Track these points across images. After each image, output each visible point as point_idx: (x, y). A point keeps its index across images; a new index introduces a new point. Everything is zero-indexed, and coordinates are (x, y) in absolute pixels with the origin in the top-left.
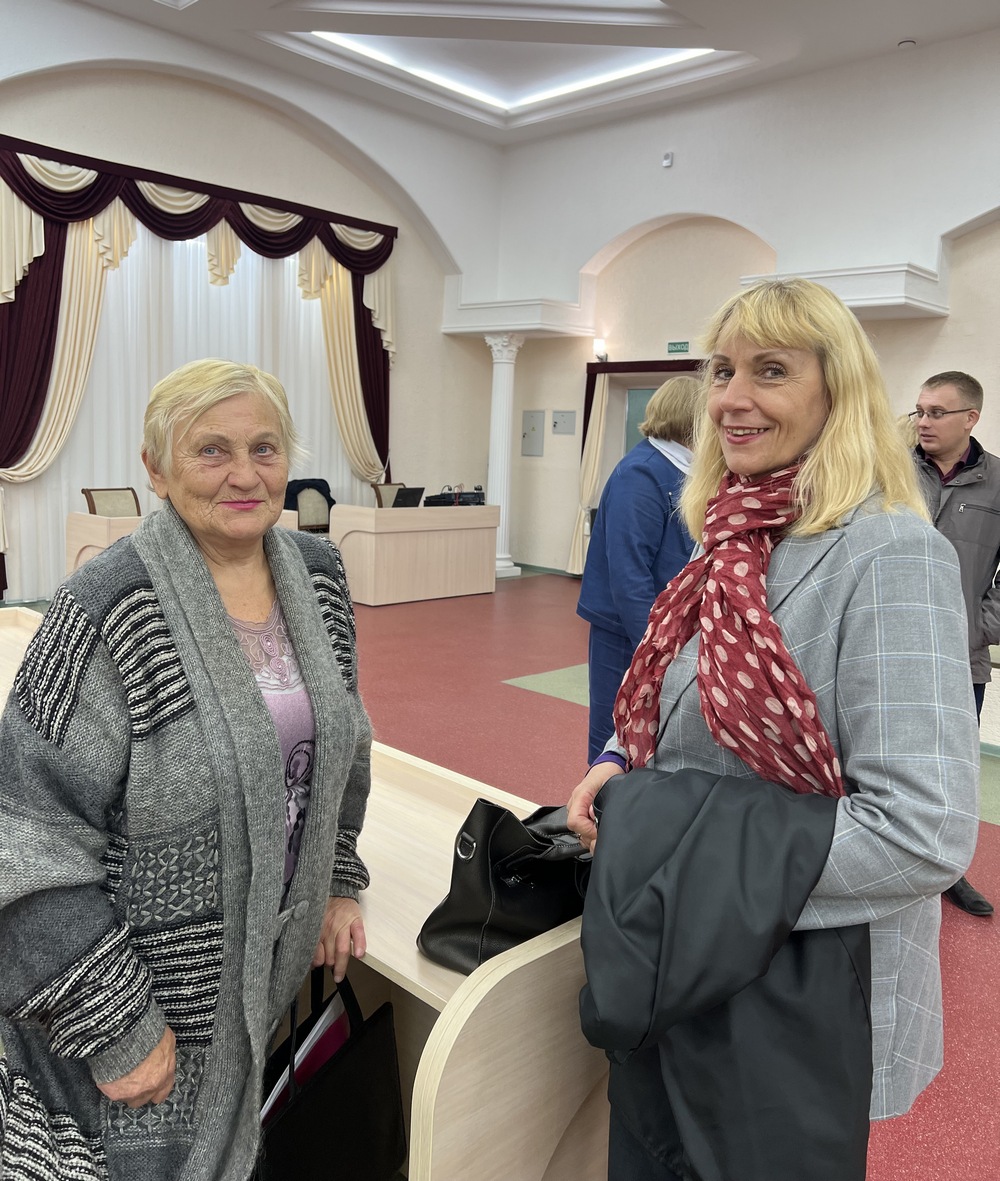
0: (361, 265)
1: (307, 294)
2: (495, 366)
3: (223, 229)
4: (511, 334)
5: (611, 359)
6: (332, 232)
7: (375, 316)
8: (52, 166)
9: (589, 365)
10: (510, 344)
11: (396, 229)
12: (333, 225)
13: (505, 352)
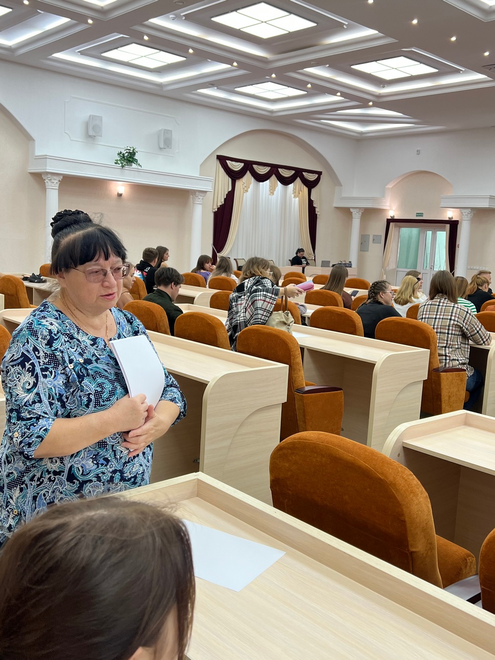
0: (310, 185)
1: (295, 197)
2: (353, 219)
3: (274, 177)
4: (360, 208)
5: (396, 218)
6: (303, 175)
7: (314, 202)
8: (234, 163)
9: (387, 219)
10: (359, 211)
11: (321, 172)
12: (303, 173)
13: (357, 214)
